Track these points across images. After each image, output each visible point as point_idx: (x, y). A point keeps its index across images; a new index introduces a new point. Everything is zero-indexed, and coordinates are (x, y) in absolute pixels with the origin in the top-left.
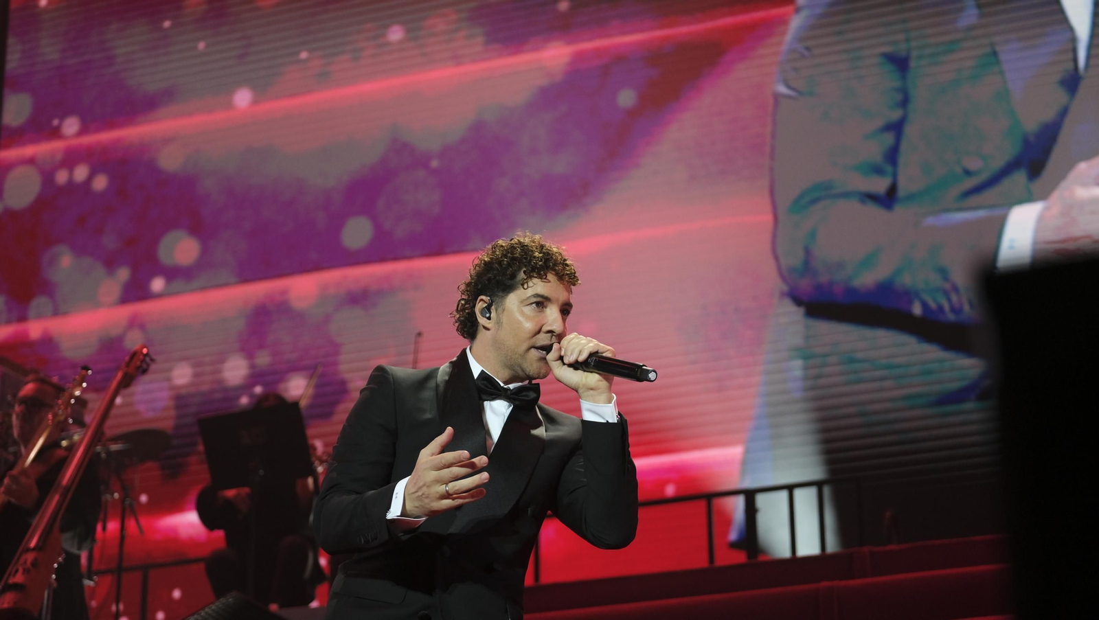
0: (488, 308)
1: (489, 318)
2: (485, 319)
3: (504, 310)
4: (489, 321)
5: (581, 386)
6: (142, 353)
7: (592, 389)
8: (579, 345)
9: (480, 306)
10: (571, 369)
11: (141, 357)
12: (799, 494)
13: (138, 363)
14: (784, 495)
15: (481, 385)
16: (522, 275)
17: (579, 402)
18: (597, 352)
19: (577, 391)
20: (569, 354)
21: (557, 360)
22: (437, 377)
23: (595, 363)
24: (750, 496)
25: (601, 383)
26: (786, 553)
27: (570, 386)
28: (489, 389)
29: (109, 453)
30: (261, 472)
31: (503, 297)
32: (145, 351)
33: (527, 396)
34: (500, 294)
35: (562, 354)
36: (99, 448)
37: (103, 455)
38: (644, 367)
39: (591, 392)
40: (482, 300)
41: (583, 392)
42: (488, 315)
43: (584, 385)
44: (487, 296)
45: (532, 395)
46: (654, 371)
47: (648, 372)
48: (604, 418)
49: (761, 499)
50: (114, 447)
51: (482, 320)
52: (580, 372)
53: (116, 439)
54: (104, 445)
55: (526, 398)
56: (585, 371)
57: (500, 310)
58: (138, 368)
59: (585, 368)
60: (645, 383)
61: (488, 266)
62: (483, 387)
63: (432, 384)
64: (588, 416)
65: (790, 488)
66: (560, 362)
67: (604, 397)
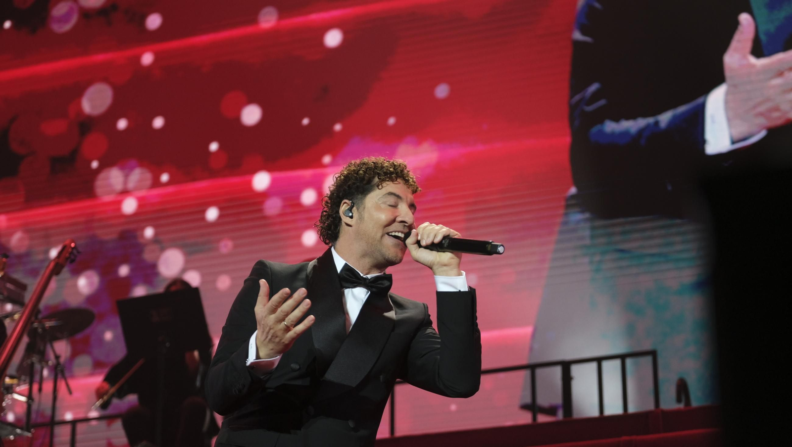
0: (350, 210)
1: (351, 217)
2: (348, 218)
3: (364, 208)
4: (351, 219)
5: (436, 263)
6: (71, 247)
7: (445, 265)
8: (432, 231)
9: (343, 208)
10: (428, 251)
11: (70, 250)
12: (605, 364)
13: (67, 255)
14: (594, 365)
15: (345, 275)
16: (376, 180)
17: (434, 278)
18: (449, 236)
19: (431, 268)
20: (425, 237)
21: (415, 244)
22: (307, 270)
23: (447, 245)
24: (566, 366)
25: (453, 260)
26: (595, 413)
27: (426, 264)
28: (351, 278)
29: (44, 329)
30: (168, 345)
31: (361, 198)
32: (73, 245)
33: (382, 284)
34: (360, 196)
35: (419, 238)
36: (36, 325)
37: (40, 330)
38: (493, 243)
39: (445, 268)
40: (345, 203)
41: (438, 269)
42: (351, 214)
43: (438, 263)
44: (350, 200)
45: (387, 283)
46: (502, 246)
47: (497, 246)
48: (456, 288)
49: (575, 370)
50: (48, 324)
51: (345, 219)
52: (434, 253)
53: (49, 317)
54: (40, 322)
55: (382, 286)
56: (438, 251)
57: (361, 209)
58: (67, 259)
59: (439, 249)
60: (495, 256)
61: (347, 177)
62: (346, 276)
63: (303, 275)
64: (442, 288)
65: (599, 360)
66: (416, 245)
67: (455, 271)
